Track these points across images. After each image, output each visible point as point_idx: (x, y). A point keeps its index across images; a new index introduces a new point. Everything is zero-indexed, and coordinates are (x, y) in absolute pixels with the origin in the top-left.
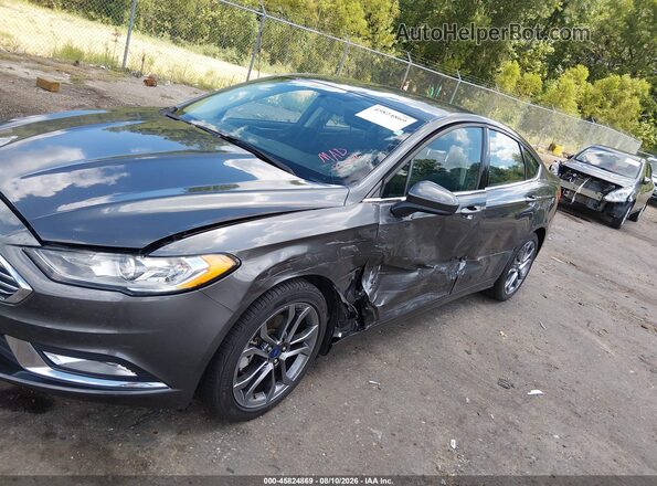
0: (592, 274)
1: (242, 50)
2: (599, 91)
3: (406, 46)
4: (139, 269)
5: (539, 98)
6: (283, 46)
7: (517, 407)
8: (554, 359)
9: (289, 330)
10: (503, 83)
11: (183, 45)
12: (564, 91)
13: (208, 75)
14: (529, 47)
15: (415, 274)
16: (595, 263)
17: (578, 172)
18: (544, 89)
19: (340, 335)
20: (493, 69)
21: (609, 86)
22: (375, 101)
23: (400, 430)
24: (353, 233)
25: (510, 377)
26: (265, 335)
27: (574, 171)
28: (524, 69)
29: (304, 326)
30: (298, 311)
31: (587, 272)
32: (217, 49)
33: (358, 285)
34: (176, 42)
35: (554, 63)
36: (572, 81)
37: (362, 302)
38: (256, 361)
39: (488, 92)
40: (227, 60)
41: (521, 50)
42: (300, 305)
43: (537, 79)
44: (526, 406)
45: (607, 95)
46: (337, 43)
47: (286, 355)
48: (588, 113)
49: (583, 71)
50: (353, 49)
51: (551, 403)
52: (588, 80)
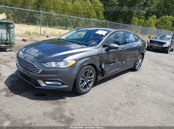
0: (160, 64)
1: (66, 26)
2: (160, 21)
3: (107, 18)
4: (60, 64)
5: (144, 25)
6: (76, 23)
7: (140, 89)
8: (149, 80)
9: (88, 75)
10: (134, 23)
11: (52, 27)
12: (151, 22)
13: (59, 33)
14: (140, 13)
15: (113, 64)
16: (161, 61)
17: (155, 41)
18: (145, 23)
19: (99, 77)
20: (131, 20)
21: (162, 19)
22: (99, 30)
23: (114, 94)
24: (98, 55)
25: (138, 84)
26: (84, 76)
27: (154, 41)
28: (139, 19)
29: (91, 75)
30: (90, 71)
31: (158, 63)
32: (60, 27)
33: (101, 66)
34: (50, 27)
35: (147, 16)
36: (152, 19)
37: (102, 70)
38: (83, 81)
39: (131, 26)
40: (63, 29)
41: (137, 14)
42: (90, 70)
43: (143, 20)
44: (142, 89)
45: (162, 21)
46: (90, 20)
47: (89, 81)
48: (158, 27)
49: (155, 16)
50: (94, 21)
51: (148, 88)
52: (157, 18)
